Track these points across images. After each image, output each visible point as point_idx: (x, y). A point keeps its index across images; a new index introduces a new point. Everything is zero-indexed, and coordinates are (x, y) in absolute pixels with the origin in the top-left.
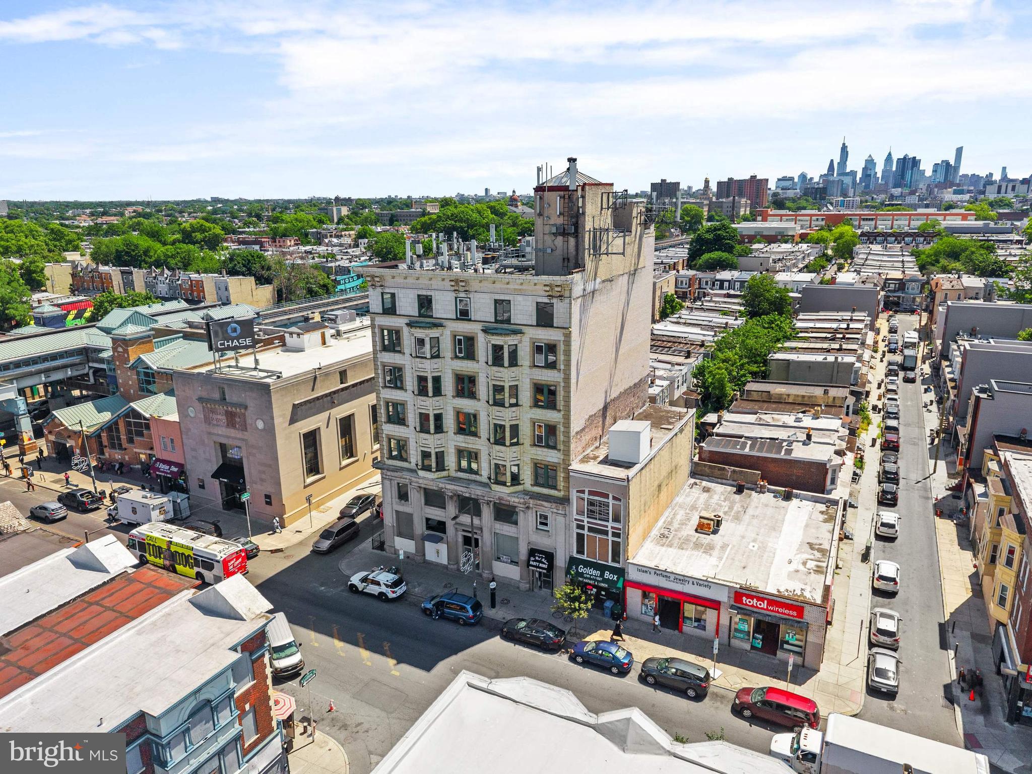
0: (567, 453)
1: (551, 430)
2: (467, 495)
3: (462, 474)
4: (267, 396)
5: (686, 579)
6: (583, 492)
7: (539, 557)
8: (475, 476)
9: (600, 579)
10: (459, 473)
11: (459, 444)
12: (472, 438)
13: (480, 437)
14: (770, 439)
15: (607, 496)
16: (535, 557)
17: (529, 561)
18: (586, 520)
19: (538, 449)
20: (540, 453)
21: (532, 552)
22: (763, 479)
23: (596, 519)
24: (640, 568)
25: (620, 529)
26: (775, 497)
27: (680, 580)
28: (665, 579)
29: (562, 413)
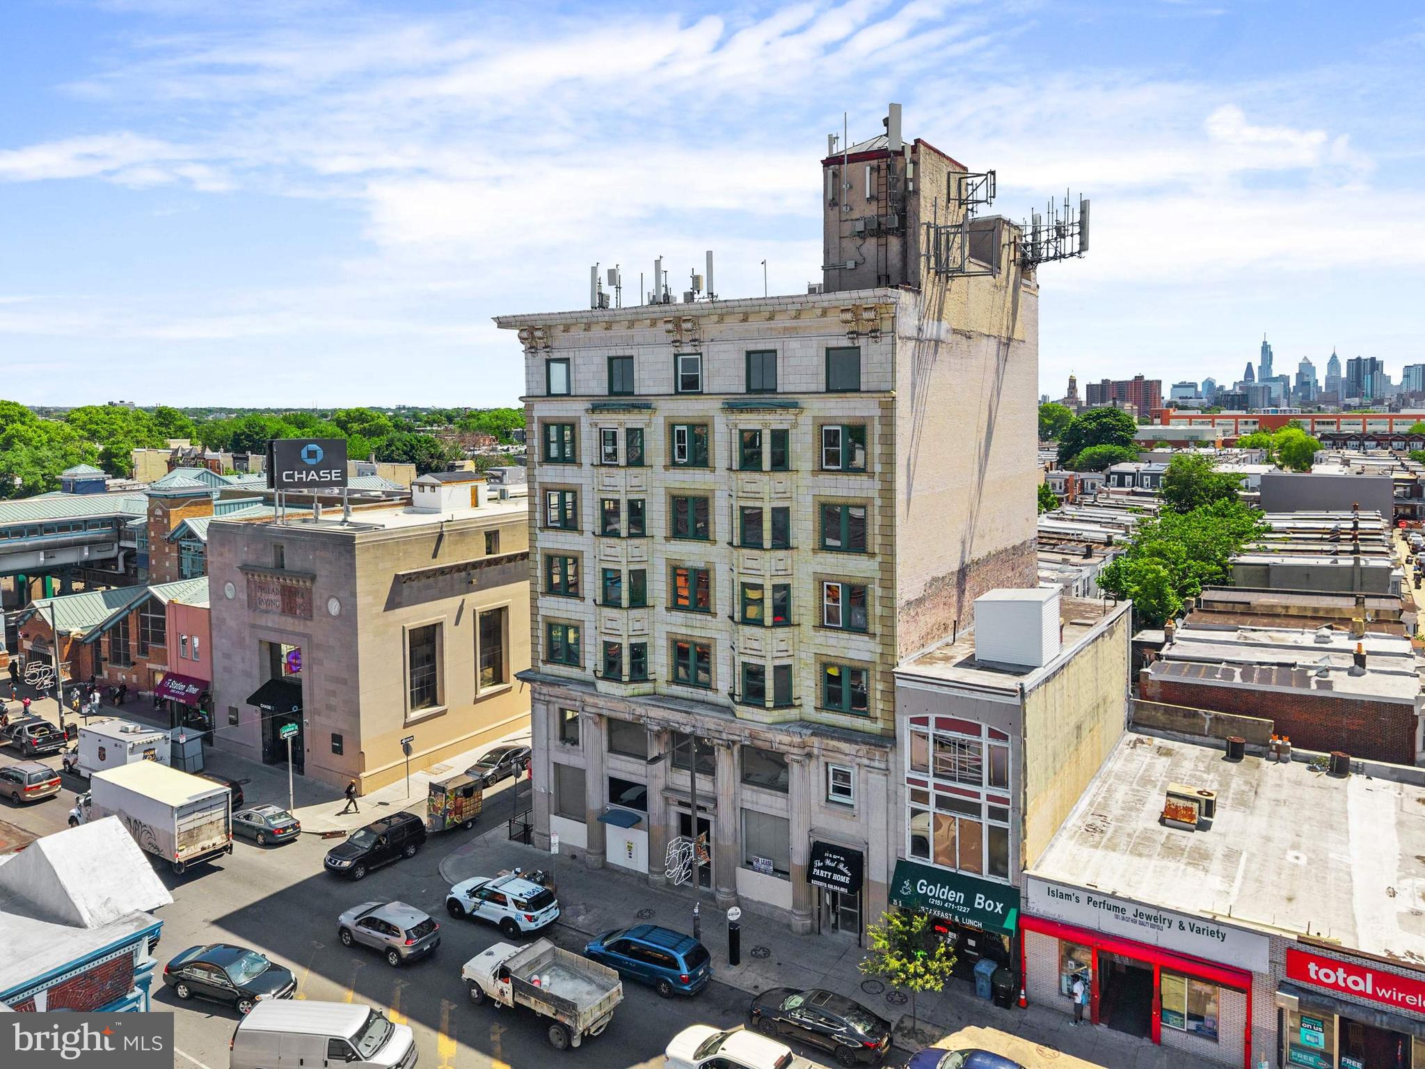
0: (889, 640)
1: (856, 594)
2: (688, 730)
3: (680, 688)
4: (348, 556)
5: (1165, 915)
6: (924, 721)
7: (833, 860)
8: (703, 692)
9: (965, 910)
10: (674, 687)
11: (675, 630)
12: (699, 616)
13: (714, 615)
14: (1279, 664)
15: (976, 730)
16: (823, 860)
17: (811, 866)
18: (932, 781)
19: (830, 634)
20: (832, 642)
21: (818, 850)
22: (1279, 733)
23: (953, 779)
24: (1053, 887)
25: (1006, 801)
26: (1312, 769)
27: (1148, 917)
28: (1112, 913)
29: (879, 559)
